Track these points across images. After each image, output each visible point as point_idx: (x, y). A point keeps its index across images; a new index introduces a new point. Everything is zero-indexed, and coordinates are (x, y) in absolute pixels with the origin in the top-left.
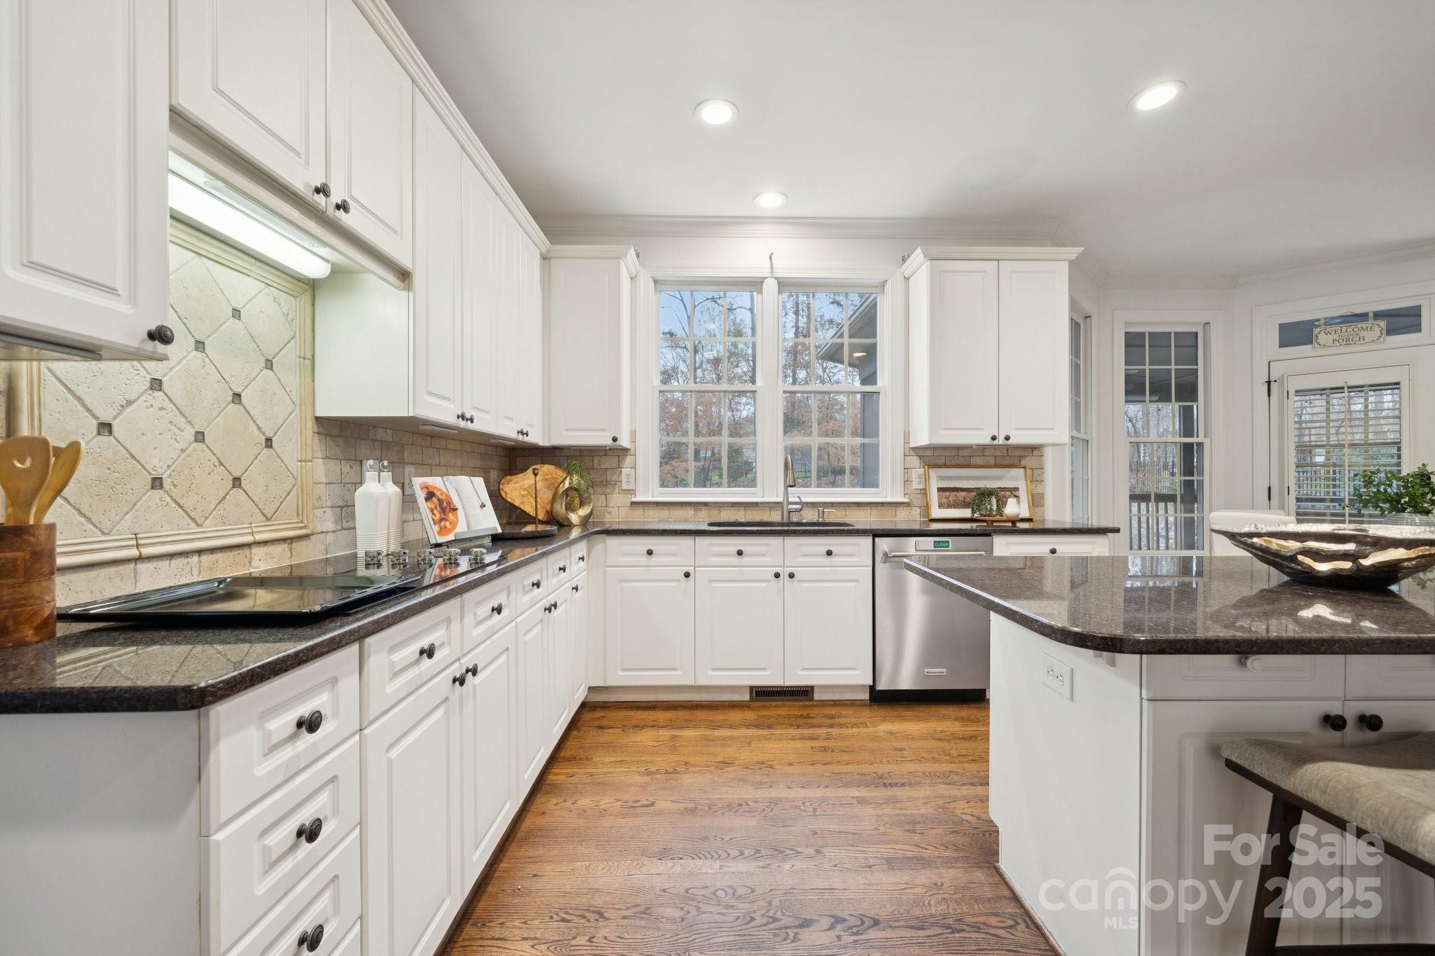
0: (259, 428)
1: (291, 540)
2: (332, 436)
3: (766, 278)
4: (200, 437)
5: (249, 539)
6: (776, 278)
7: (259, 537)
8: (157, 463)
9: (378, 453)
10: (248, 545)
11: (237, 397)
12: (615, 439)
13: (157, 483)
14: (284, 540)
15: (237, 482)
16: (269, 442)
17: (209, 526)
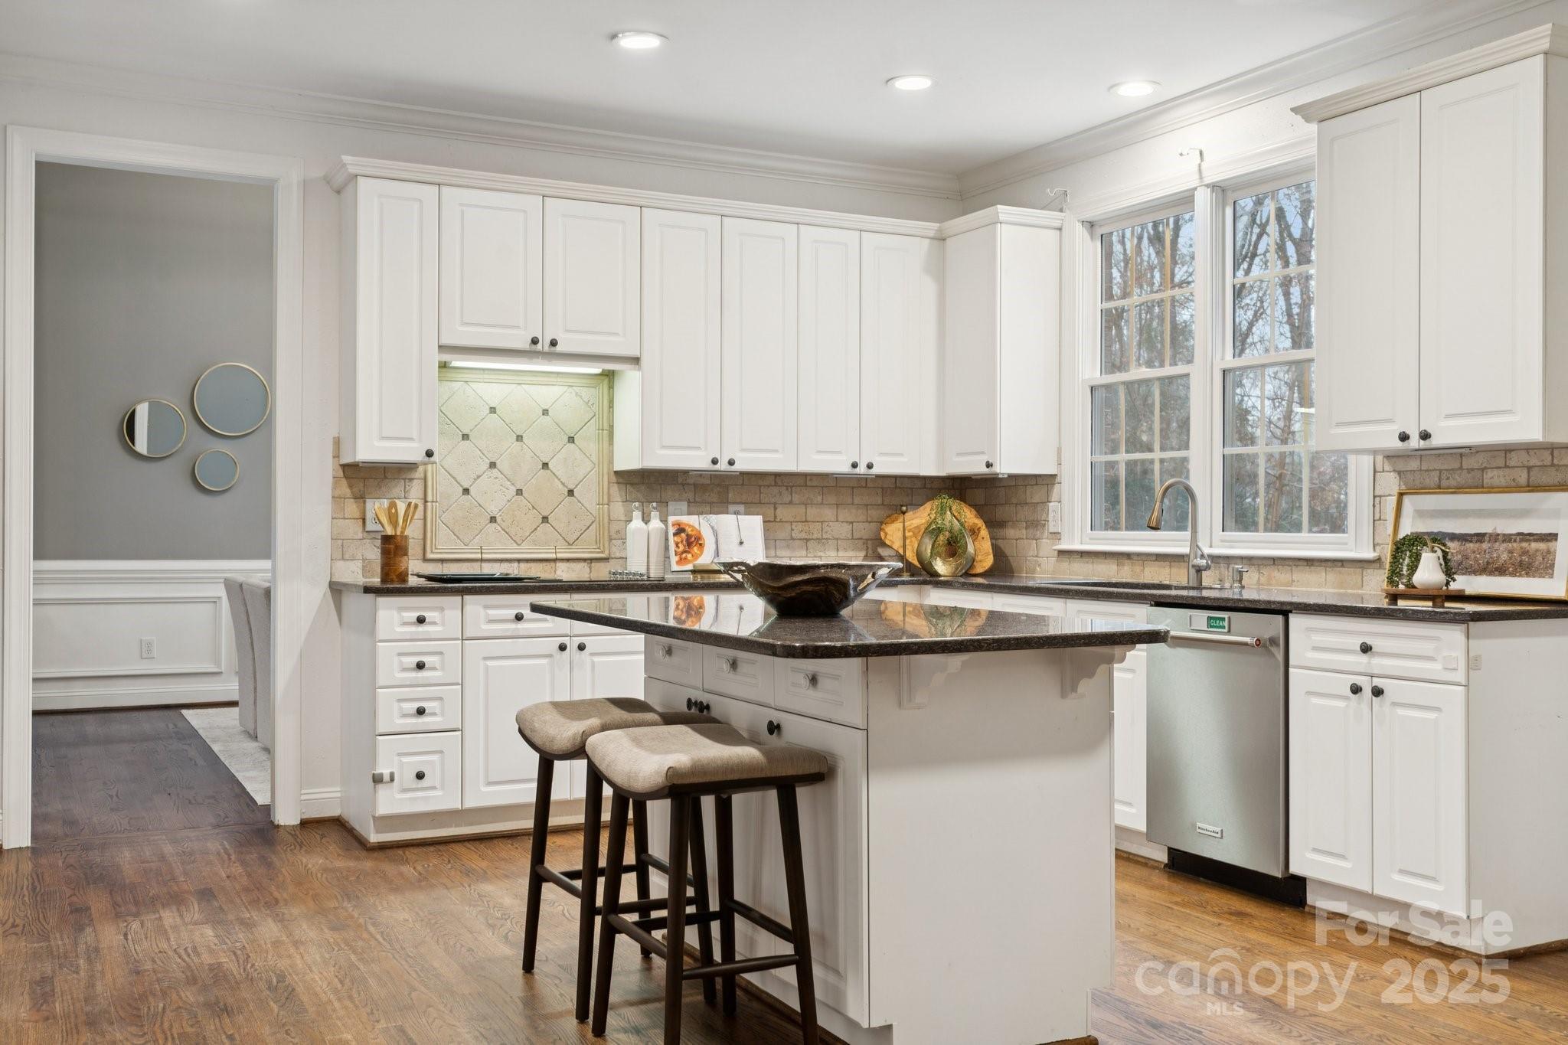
0: (563, 484)
1: (591, 560)
2: (632, 484)
3: (1195, 189)
4: (519, 492)
5: (553, 556)
6: (1208, 186)
7: (559, 556)
8: (493, 509)
9: (691, 495)
10: (555, 560)
11: (545, 465)
12: (989, 465)
13: (493, 519)
14: (584, 560)
15: (545, 519)
16: (571, 493)
17: (525, 546)
